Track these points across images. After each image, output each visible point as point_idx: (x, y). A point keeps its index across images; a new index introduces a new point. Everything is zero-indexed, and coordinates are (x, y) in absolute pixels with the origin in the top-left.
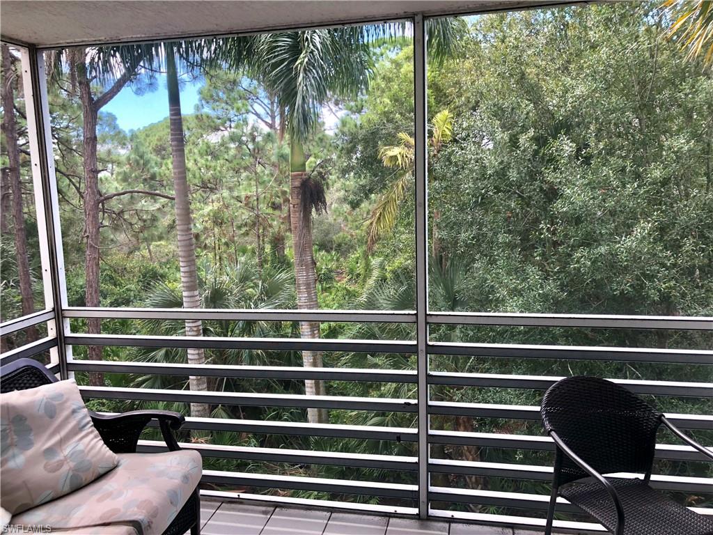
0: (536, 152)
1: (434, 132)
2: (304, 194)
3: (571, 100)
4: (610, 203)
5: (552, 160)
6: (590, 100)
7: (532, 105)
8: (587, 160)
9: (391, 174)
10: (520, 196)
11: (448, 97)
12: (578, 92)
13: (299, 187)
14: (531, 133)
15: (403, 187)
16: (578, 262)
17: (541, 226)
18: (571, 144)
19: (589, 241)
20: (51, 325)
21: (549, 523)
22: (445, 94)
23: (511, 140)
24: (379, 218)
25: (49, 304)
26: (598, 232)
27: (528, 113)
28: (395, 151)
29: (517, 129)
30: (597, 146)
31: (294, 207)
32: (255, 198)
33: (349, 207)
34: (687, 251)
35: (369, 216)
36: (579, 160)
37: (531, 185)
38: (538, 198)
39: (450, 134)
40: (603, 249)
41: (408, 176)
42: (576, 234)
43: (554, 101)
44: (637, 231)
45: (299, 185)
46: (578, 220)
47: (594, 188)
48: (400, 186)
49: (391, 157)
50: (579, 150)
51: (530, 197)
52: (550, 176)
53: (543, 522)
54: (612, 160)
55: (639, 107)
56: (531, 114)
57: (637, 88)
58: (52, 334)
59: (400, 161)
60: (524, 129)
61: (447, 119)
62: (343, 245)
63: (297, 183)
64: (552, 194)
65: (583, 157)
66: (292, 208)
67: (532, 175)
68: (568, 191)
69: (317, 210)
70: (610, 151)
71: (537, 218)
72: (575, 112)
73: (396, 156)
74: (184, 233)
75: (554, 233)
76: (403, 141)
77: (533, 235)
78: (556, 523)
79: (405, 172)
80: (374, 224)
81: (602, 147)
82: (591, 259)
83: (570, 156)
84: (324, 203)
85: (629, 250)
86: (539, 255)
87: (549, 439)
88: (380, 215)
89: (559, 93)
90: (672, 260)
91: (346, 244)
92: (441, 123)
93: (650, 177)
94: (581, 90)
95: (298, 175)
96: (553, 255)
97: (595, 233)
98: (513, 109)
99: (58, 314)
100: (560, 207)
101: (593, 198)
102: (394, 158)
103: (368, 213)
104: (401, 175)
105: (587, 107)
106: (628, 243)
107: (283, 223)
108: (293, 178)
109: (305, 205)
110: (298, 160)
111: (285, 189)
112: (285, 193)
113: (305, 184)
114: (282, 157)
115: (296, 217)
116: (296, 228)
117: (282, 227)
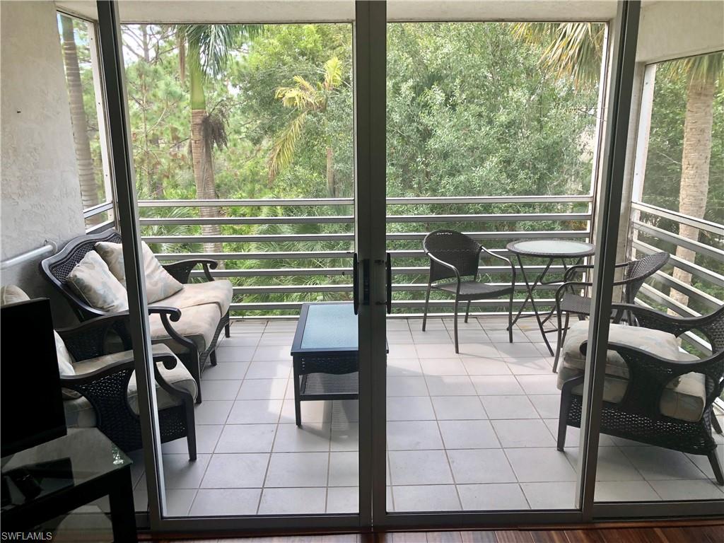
0: (414, 99)
1: (326, 76)
2: (206, 130)
3: (440, 56)
4: (470, 142)
5: (426, 105)
6: (455, 57)
7: (411, 58)
8: (453, 107)
10: (401, 135)
11: (333, 42)
12: (445, 51)
13: (201, 124)
14: (411, 83)
16: (444, 187)
17: (418, 160)
18: (441, 94)
19: (453, 172)
21: (425, 314)
22: (331, 39)
23: (393, 87)
24: (279, 154)
26: (460, 165)
27: (407, 66)
28: (294, 93)
29: (399, 79)
30: (459, 96)
31: (195, 143)
32: (144, 135)
33: (250, 144)
34: (521, 179)
36: (447, 106)
37: (410, 126)
38: (415, 137)
39: (340, 79)
40: (462, 178)
42: (443, 166)
43: (428, 56)
44: (487, 164)
45: (200, 122)
46: (445, 156)
47: (458, 130)
49: (290, 98)
50: (447, 99)
51: (409, 137)
52: (426, 120)
53: (423, 315)
54: (472, 107)
55: (492, 64)
56: (410, 66)
57: (490, 48)
59: (298, 102)
60: (405, 79)
62: (223, 186)
63: (198, 121)
64: (427, 134)
65: (450, 103)
66: (193, 145)
67: (411, 119)
68: (439, 132)
69: (218, 146)
70: (470, 100)
71: (414, 154)
72: (445, 65)
73: (294, 98)
74: (84, 168)
75: (427, 165)
76: (298, 84)
77: (412, 166)
78: (428, 315)
79: (303, 114)
80: (275, 159)
81: (464, 97)
82: (454, 185)
83: (440, 104)
84: (225, 139)
85: (481, 178)
86: (416, 183)
87: (423, 251)
88: (280, 151)
89: (432, 49)
90: (511, 186)
91: (225, 185)
92: (332, 69)
93: (499, 121)
94: (448, 48)
95: (199, 112)
96: (427, 183)
97: (457, 165)
98: (395, 61)
99: (115, 205)
100: (432, 144)
101: (457, 138)
102: (292, 99)
104: (298, 115)
105: (454, 62)
106: (480, 172)
107: (173, 160)
108: (194, 115)
109: (206, 141)
110: (198, 98)
111: (174, 126)
112: (174, 130)
113: (206, 121)
114: (170, 94)
115: (198, 153)
116: (198, 162)
117: (171, 164)
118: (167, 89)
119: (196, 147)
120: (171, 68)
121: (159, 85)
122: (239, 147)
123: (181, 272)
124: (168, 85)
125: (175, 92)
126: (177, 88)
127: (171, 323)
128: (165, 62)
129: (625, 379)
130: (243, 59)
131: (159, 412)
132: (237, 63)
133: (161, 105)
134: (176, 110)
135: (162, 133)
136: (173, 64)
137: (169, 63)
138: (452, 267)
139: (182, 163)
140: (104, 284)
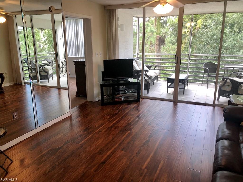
1: (197, 25)
2: (160, 41)
3: (232, 18)
9: (184, 36)
15: (187, 40)
18: (230, 30)
20: (137, 56)
25: (137, 53)
28: (186, 30)
35: (174, 50)
41: (189, 37)
48: (186, 40)
49: (184, 32)
50: (232, 31)
58: (137, 57)
59: (187, 33)
61: (201, 21)
63: (158, 38)
69: (163, 45)
73: (186, 32)
79: (188, 36)
84: (165, 44)
92: (199, 23)
95: (158, 36)
99: (138, 54)
102: (185, 32)
103: (174, 49)
104: (187, 36)
107: (150, 50)
108: (157, 37)
109: (160, 44)
110: (159, 32)
111: (152, 40)
112: (151, 41)
113: (160, 38)
114: (151, 31)
115: (157, 47)
116: (157, 50)
117: (149, 51)
118: (150, 30)
119: (157, 46)
120: (152, 23)
121: (148, 28)
122: (170, 47)
123: (149, 67)
124: (151, 28)
125: (153, 30)
126: (153, 29)
127: (146, 72)
128: (151, 21)
129: (231, 86)
130: (174, 19)
131: (144, 84)
132: (172, 21)
133: (148, 34)
134: (153, 36)
135: (148, 42)
136: (153, 22)
137: (152, 21)
138: (208, 69)
139: (152, 51)
140: (136, 66)
